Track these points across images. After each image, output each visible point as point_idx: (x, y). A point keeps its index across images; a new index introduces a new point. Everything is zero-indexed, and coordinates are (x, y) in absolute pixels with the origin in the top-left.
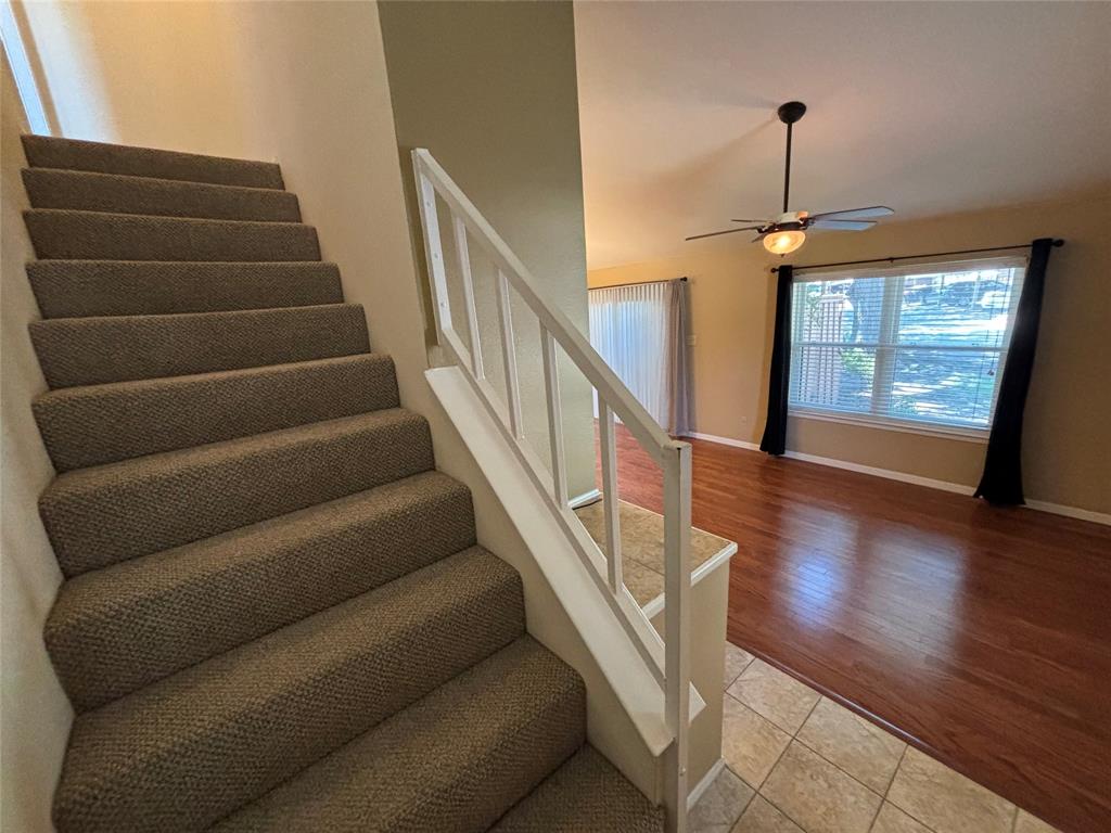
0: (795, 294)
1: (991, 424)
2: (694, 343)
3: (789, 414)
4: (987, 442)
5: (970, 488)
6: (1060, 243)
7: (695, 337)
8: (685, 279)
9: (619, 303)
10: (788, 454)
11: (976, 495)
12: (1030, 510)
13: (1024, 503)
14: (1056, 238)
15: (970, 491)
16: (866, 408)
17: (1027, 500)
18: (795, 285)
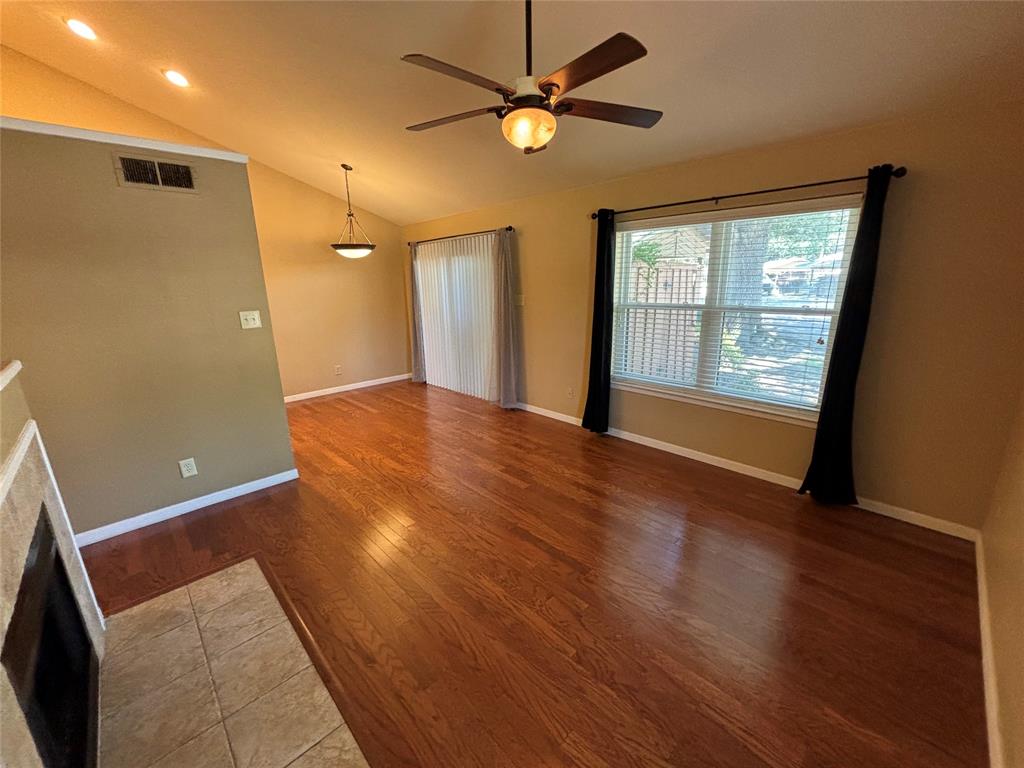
0: (618, 245)
1: (820, 404)
2: (523, 304)
3: (612, 386)
4: (815, 426)
5: (796, 480)
6: (902, 172)
7: (523, 296)
8: (510, 228)
9: (452, 259)
10: (612, 432)
11: (802, 491)
12: (863, 510)
13: (857, 503)
14: (896, 166)
15: (795, 483)
16: (690, 380)
17: (858, 498)
18: (618, 235)
